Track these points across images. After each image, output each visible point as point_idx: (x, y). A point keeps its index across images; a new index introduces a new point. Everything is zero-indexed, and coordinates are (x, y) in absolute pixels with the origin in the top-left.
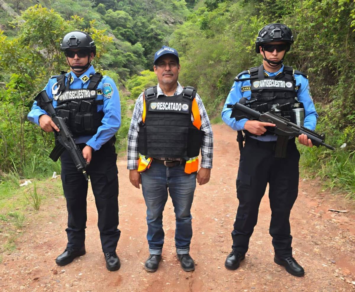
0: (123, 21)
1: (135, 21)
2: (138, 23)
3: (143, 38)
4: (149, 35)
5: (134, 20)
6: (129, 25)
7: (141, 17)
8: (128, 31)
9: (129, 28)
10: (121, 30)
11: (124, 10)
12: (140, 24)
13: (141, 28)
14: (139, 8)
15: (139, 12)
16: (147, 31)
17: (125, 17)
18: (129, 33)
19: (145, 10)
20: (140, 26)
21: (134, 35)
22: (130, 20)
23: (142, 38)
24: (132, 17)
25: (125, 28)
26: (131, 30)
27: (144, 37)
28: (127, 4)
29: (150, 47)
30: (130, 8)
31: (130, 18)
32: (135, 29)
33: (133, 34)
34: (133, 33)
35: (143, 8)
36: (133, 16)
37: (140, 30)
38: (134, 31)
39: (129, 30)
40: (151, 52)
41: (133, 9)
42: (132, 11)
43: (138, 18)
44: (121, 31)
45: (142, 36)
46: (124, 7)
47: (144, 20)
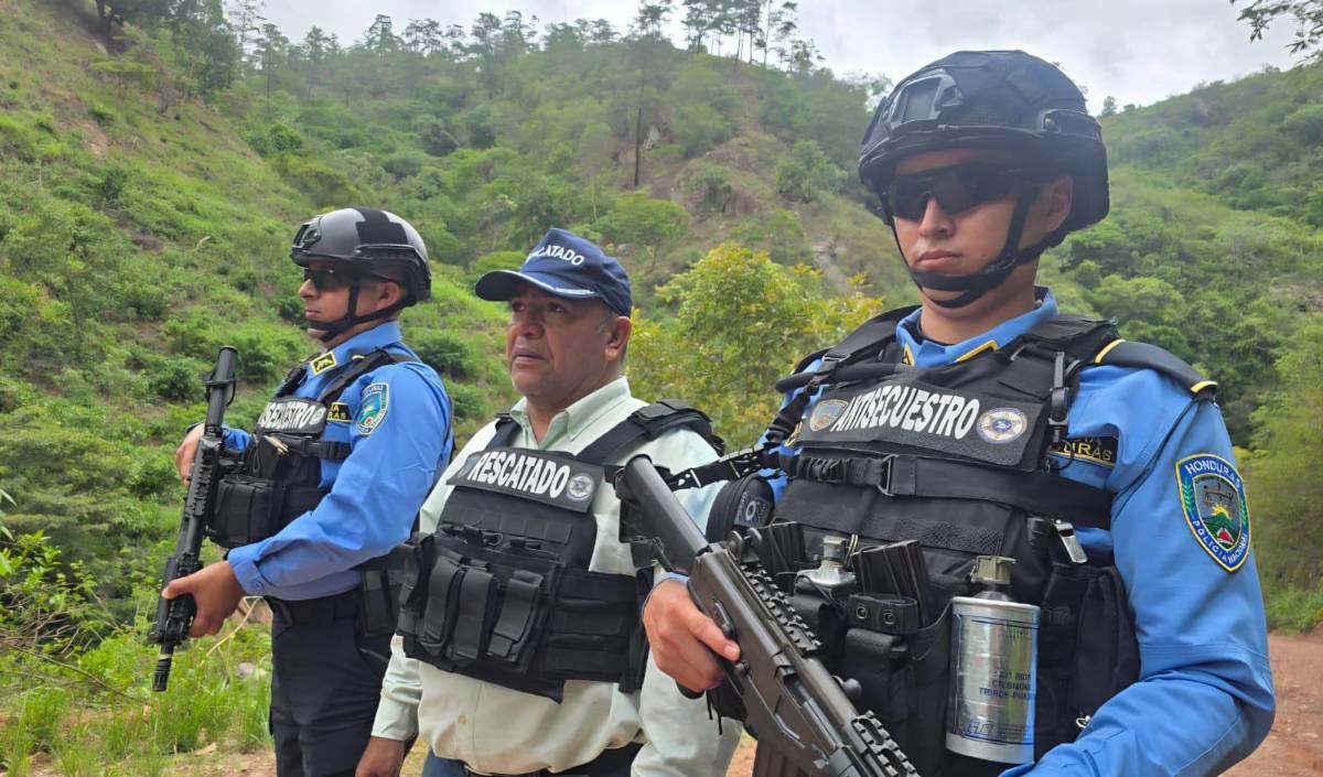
0: (1152, 304)
1: (1194, 306)
2: (1201, 312)
3: (1215, 352)
4: (1239, 344)
5: (1188, 301)
6: (1169, 314)
7: (1213, 294)
8: (1165, 332)
9: (1169, 324)
10: (1142, 328)
11: (1160, 275)
12: (1209, 313)
13: (1212, 325)
14: (1210, 270)
15: (1210, 279)
16: (1230, 331)
17: (1160, 293)
18: (1168, 337)
19: (1232, 273)
20: (1207, 320)
21: (1185, 344)
22: (1174, 301)
23: (1211, 351)
24: (1185, 293)
25: (1156, 324)
26: (1176, 330)
27: (1218, 349)
28: (1171, 259)
29: (1239, 379)
30: (1178, 269)
31: (1177, 295)
32: (1192, 327)
33: (1181, 341)
34: (1183, 337)
35: (1224, 271)
36: (1188, 291)
37: (1208, 331)
38: (1186, 332)
39: (1170, 329)
40: (1241, 394)
41: (1186, 272)
42: (1185, 279)
43: (1203, 296)
44: (1142, 332)
45: (1214, 346)
46: (1161, 267)
47: (1223, 302)
